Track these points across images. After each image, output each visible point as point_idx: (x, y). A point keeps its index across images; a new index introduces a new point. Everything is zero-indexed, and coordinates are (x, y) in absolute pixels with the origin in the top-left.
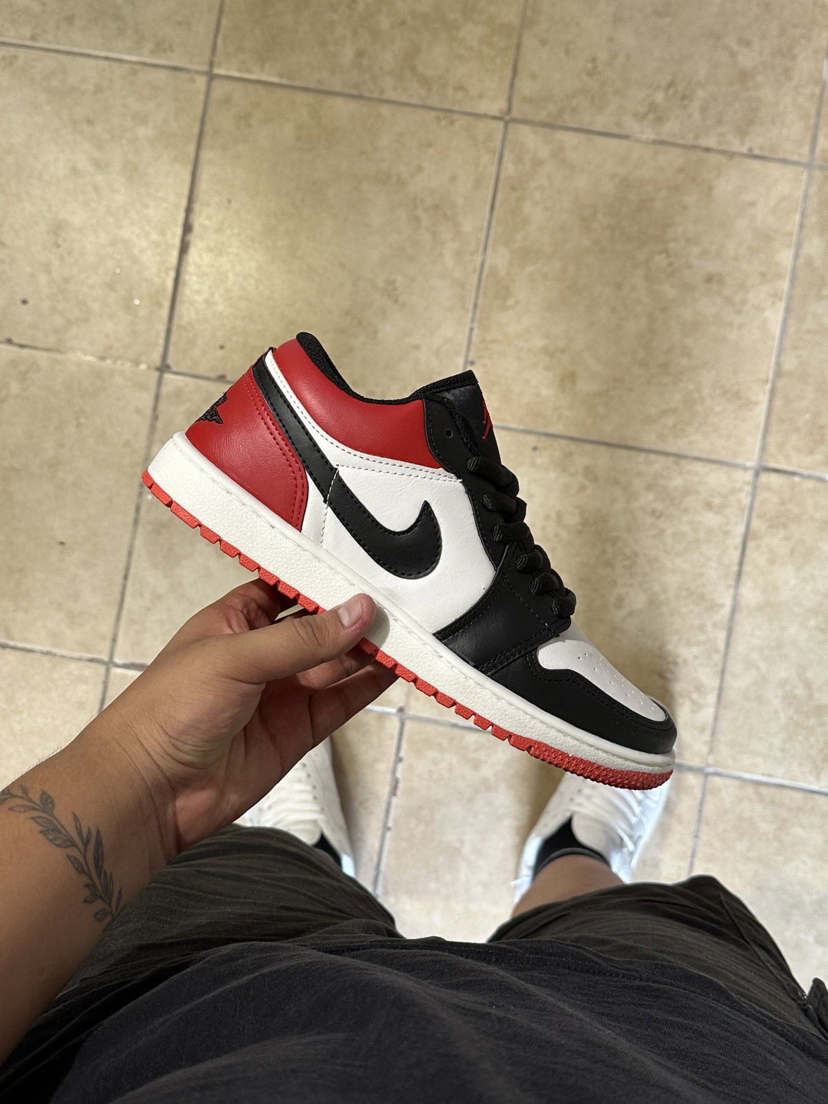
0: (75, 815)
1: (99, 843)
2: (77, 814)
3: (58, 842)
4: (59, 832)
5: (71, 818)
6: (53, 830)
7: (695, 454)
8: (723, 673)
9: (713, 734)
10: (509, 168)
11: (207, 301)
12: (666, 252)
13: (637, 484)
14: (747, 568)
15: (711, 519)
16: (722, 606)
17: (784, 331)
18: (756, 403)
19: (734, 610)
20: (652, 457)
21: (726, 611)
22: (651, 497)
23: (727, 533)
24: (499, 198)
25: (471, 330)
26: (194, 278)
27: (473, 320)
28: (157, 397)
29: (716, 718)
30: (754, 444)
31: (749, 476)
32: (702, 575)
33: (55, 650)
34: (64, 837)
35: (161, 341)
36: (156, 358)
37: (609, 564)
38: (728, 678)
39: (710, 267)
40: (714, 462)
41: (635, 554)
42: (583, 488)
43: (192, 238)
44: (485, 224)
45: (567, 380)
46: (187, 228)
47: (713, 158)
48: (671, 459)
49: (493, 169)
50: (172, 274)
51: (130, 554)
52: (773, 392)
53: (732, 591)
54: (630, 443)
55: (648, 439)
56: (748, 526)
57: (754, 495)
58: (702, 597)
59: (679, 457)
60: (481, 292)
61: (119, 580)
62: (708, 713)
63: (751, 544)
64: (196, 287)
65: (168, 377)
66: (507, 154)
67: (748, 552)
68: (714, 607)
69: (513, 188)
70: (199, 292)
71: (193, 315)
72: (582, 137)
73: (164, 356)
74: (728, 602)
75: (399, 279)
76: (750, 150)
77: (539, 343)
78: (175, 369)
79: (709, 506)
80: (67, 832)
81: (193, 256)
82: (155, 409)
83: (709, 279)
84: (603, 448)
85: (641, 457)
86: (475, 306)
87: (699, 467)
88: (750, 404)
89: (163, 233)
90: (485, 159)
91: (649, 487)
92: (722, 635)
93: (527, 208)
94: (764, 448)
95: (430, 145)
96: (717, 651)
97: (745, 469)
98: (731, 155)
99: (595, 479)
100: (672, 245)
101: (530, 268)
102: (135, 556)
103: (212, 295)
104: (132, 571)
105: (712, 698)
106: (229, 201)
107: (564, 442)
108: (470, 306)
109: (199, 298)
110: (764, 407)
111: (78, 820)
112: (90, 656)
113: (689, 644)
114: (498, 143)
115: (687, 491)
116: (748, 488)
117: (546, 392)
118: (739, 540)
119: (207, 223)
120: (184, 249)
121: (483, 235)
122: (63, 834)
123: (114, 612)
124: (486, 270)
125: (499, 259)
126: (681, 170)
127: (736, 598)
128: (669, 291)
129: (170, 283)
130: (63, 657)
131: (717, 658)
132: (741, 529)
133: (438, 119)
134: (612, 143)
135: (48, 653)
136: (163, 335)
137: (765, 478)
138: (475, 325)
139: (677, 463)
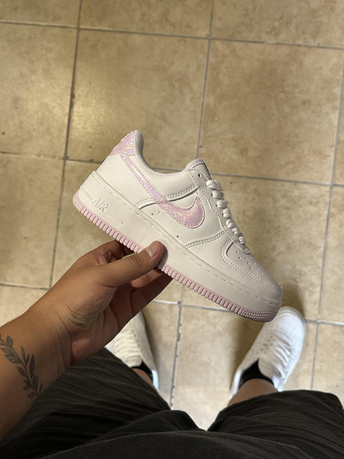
0: (22, 348)
1: (33, 361)
2: (23, 348)
3: (13, 361)
4: (14, 356)
5: (20, 349)
6: (11, 355)
7: (303, 180)
8: (322, 278)
9: (320, 305)
10: (212, 60)
11: (83, 128)
12: (284, 92)
13: (278, 195)
14: (330, 230)
15: (312, 209)
16: (320, 247)
17: (339, 123)
18: (329, 156)
19: (325, 249)
20: (284, 183)
21: (322, 250)
22: (285, 200)
23: (320, 215)
24: (208, 73)
25: (200, 132)
26: (77, 118)
27: (200, 128)
28: (64, 171)
29: (321, 298)
30: (329, 174)
31: (328, 189)
32: (310, 234)
33: (26, 285)
34: (16, 358)
35: (64, 147)
36: (62, 154)
37: (268, 232)
38: (325, 279)
39: (305, 97)
40: (312, 183)
41: (279, 227)
42: (254, 199)
43: (75, 100)
44: (203, 85)
45: (244, 151)
46: (72, 96)
47: (302, 49)
48: (292, 184)
49: (205, 61)
50: (67, 117)
51: (56, 241)
52: (336, 151)
53: (324, 241)
54: (274, 177)
55: (282, 175)
56: (329, 211)
57: (330, 197)
58: (311, 244)
59: (296, 182)
60: (203, 116)
61: (52, 253)
62: (317, 296)
63: (331, 219)
64: (78, 122)
65: (68, 162)
66: (210, 53)
67: (330, 222)
68: (316, 248)
69: (214, 69)
70: (79, 124)
71: (77, 134)
72: (243, 44)
73: (66, 153)
74: (322, 245)
75: (167, 112)
76: (318, 44)
77: (230, 136)
78: (71, 158)
79: (311, 203)
80: (18, 356)
81: (76, 108)
82: (63, 176)
83: (304, 102)
84: (261, 181)
85: (279, 183)
86: (201, 121)
87: (306, 186)
88: (326, 156)
89: (62, 99)
90: (201, 57)
91: (284, 197)
92: (320, 261)
93: (221, 77)
94: (334, 176)
95: (176, 52)
96: (319, 268)
97: (326, 186)
98: (310, 47)
99: (259, 195)
100: (287, 89)
101: (224, 103)
102: (58, 241)
103: (85, 125)
104: (57, 248)
105: (318, 289)
106: (90, 83)
107: (244, 179)
108: (199, 121)
109: (80, 127)
110: (332, 157)
111: (23, 350)
112: (41, 287)
113: (306, 265)
114: (206, 49)
115: (301, 197)
116: (328, 194)
117: (234, 157)
118: (325, 217)
119: (81, 93)
120: (71, 106)
121: (202, 90)
122: (16, 357)
123: (50, 266)
124: (205, 105)
125: (210, 100)
126: (288, 55)
127: (326, 243)
128: (287, 109)
129: (66, 121)
130: (29, 288)
131: (319, 271)
132: (326, 212)
133: (179, 40)
134: (257, 46)
135: (23, 287)
136: (64, 144)
137: (335, 189)
138: (201, 130)
139: (295, 185)
